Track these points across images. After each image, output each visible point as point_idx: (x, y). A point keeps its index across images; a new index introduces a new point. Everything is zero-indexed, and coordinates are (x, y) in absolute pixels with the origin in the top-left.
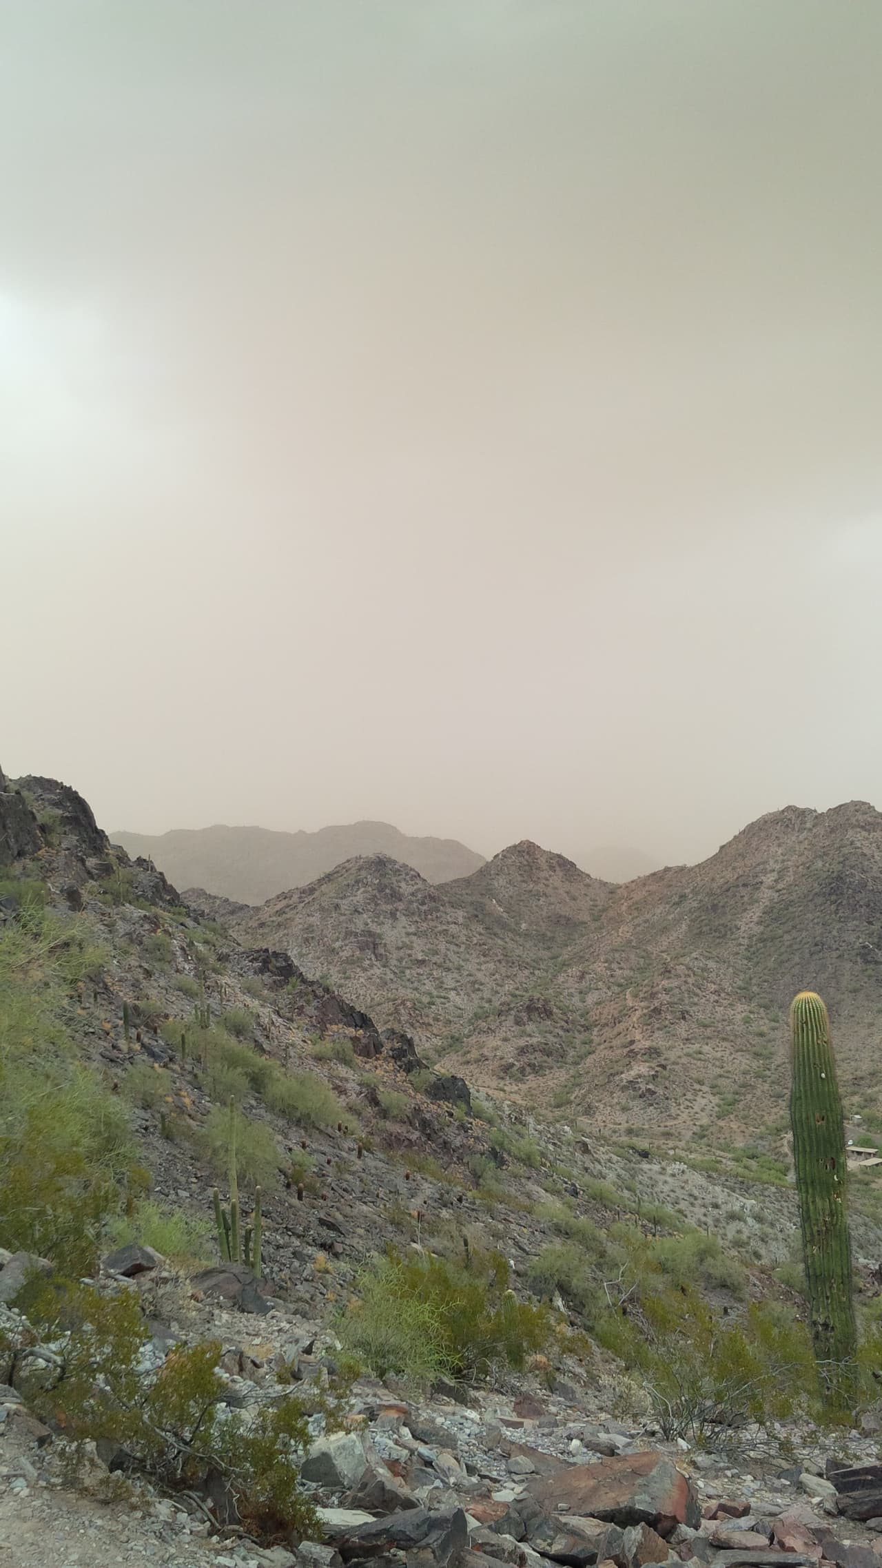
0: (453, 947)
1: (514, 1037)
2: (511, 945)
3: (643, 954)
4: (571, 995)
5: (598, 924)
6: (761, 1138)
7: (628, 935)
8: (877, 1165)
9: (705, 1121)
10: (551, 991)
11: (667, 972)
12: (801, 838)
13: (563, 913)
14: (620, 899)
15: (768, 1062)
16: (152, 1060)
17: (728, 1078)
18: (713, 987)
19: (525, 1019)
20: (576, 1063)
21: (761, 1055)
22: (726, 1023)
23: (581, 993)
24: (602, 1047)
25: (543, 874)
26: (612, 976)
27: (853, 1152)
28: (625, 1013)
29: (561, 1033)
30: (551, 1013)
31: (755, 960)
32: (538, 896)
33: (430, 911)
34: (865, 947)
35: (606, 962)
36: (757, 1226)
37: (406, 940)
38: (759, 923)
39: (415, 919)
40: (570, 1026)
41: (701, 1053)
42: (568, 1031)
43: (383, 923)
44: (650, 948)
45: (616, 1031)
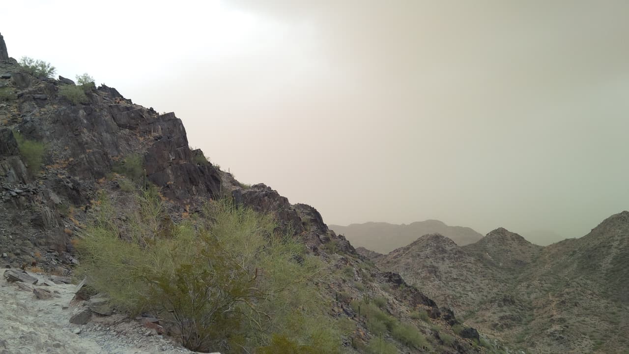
0: (469, 273)
1: (498, 312)
2: (495, 273)
3: (557, 277)
4: (523, 295)
5: (534, 264)
7: (549, 269)
9: (587, 351)
10: (514, 293)
11: (568, 285)
13: (519, 259)
14: (545, 253)
15: (617, 326)
16: (347, 316)
17: (598, 332)
18: (590, 292)
19: (503, 304)
20: (526, 324)
21: (613, 323)
22: (596, 308)
23: (528, 294)
24: (538, 317)
25: (508, 242)
26: (542, 286)
28: (549, 302)
29: (519, 311)
30: (514, 302)
31: (610, 280)
32: (507, 251)
33: (459, 258)
35: (539, 280)
37: (448, 269)
38: (611, 264)
39: (453, 260)
40: (523, 308)
41: (584, 321)
42: (522, 310)
43: (439, 262)
44: (559, 275)
45: (545, 310)
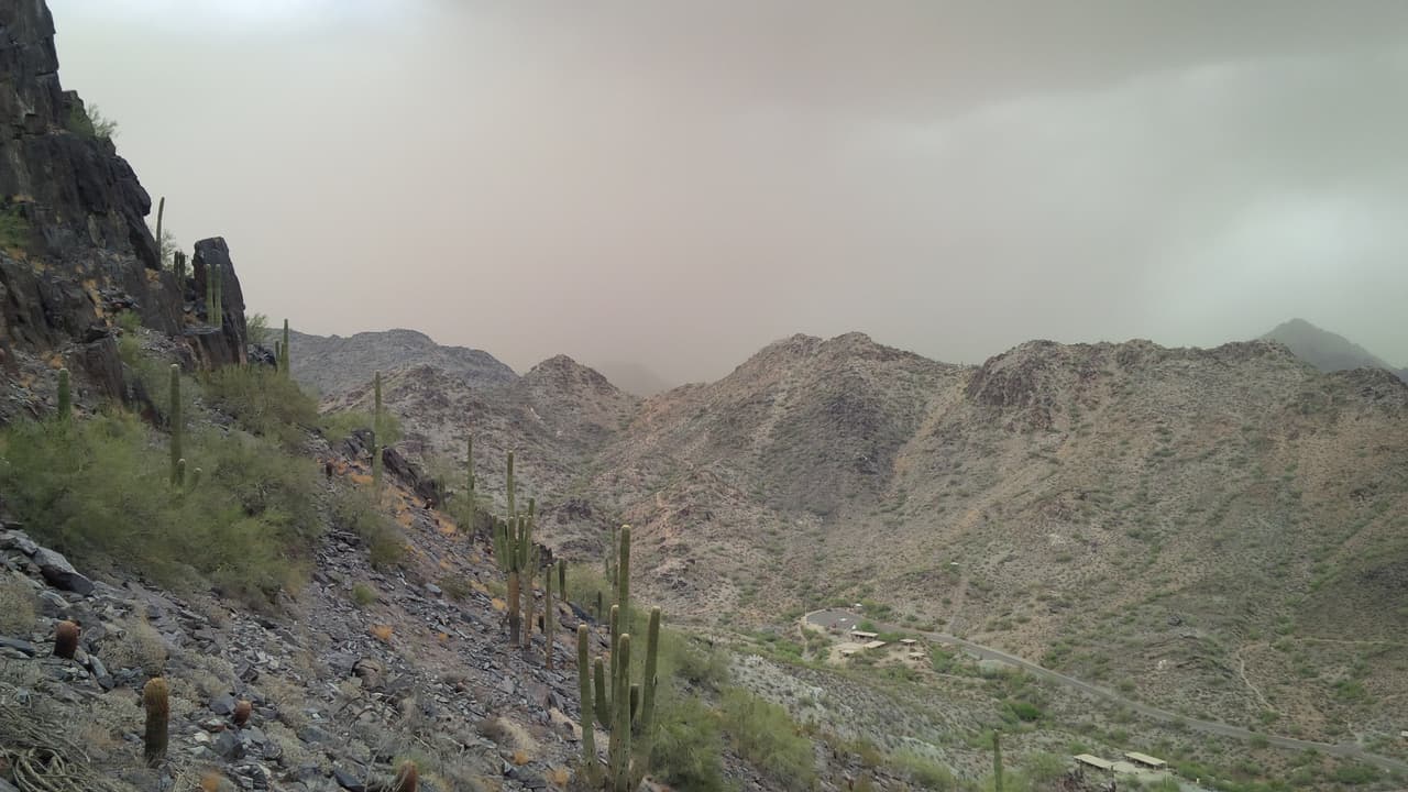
0: (496, 451)
1: (557, 533)
2: (548, 450)
3: (669, 461)
4: (606, 497)
5: (625, 433)
6: (778, 623)
7: (654, 444)
8: (878, 647)
9: (729, 609)
10: (588, 493)
11: (694, 478)
12: (808, 362)
13: (595, 423)
14: (646, 411)
15: (779, 557)
17: (747, 571)
18: (733, 492)
19: (567, 518)
21: (773, 551)
22: (743, 523)
23: (615, 495)
24: (637, 542)
25: (576, 387)
27: (857, 635)
28: (656, 513)
29: (598, 530)
30: (590, 513)
31: (768, 468)
32: (571, 406)
33: (475, 417)
34: (861, 459)
35: (636, 467)
36: (824, 710)
37: (452, 443)
38: (771, 436)
39: (460, 424)
40: (606, 525)
41: (722, 549)
42: (604, 529)
43: (430, 427)
44: (674, 456)
45: (648, 529)
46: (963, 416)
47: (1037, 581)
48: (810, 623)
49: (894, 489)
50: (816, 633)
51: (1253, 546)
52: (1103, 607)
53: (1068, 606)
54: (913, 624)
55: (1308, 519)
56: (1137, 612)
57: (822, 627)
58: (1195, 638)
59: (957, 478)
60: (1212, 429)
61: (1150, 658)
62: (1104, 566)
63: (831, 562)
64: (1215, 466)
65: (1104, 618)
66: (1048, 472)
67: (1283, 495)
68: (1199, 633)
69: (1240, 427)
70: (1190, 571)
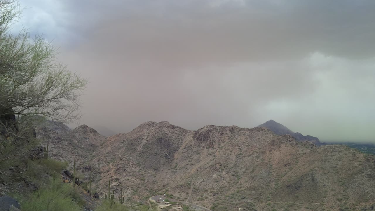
0: (64, 151)
1: (82, 175)
2: (79, 151)
3: (114, 155)
4: (96, 165)
5: (102, 147)
6: (143, 200)
7: (110, 150)
8: (170, 206)
9: (130, 196)
10: (91, 164)
11: (121, 160)
12: (153, 129)
13: (93, 144)
14: (108, 141)
15: (144, 181)
17: (135, 185)
18: (132, 163)
19: (85, 171)
20: (97, 182)
21: (142, 180)
22: (134, 172)
23: (98, 164)
24: (104, 178)
25: (89, 133)
27: (164, 203)
28: (110, 169)
29: (94, 174)
30: (91, 169)
31: (141, 157)
32: (87, 139)
33: (59, 142)
34: (166, 155)
35: (105, 156)
37: (51, 149)
38: (142, 148)
39: (54, 144)
41: (129, 179)
42: (95, 174)
43: (45, 144)
44: (116, 153)
45: (108, 174)
46: (192, 144)
47: (210, 187)
48: (152, 200)
49: (174, 163)
50: (153, 202)
51: (261, 178)
52: (226, 194)
53: (217, 194)
54: (179, 199)
55: (274, 172)
56: (234, 195)
57: (155, 201)
58: (248, 202)
59: (191, 160)
60: (251, 148)
61: (237, 208)
62: (226, 183)
63: (158, 182)
64: (252, 158)
65: (226, 197)
66: (213, 159)
67: (268, 165)
68: (249, 201)
69: (258, 148)
70: (246, 184)
